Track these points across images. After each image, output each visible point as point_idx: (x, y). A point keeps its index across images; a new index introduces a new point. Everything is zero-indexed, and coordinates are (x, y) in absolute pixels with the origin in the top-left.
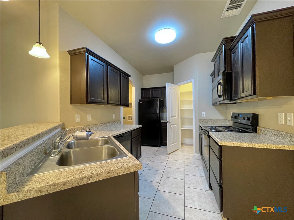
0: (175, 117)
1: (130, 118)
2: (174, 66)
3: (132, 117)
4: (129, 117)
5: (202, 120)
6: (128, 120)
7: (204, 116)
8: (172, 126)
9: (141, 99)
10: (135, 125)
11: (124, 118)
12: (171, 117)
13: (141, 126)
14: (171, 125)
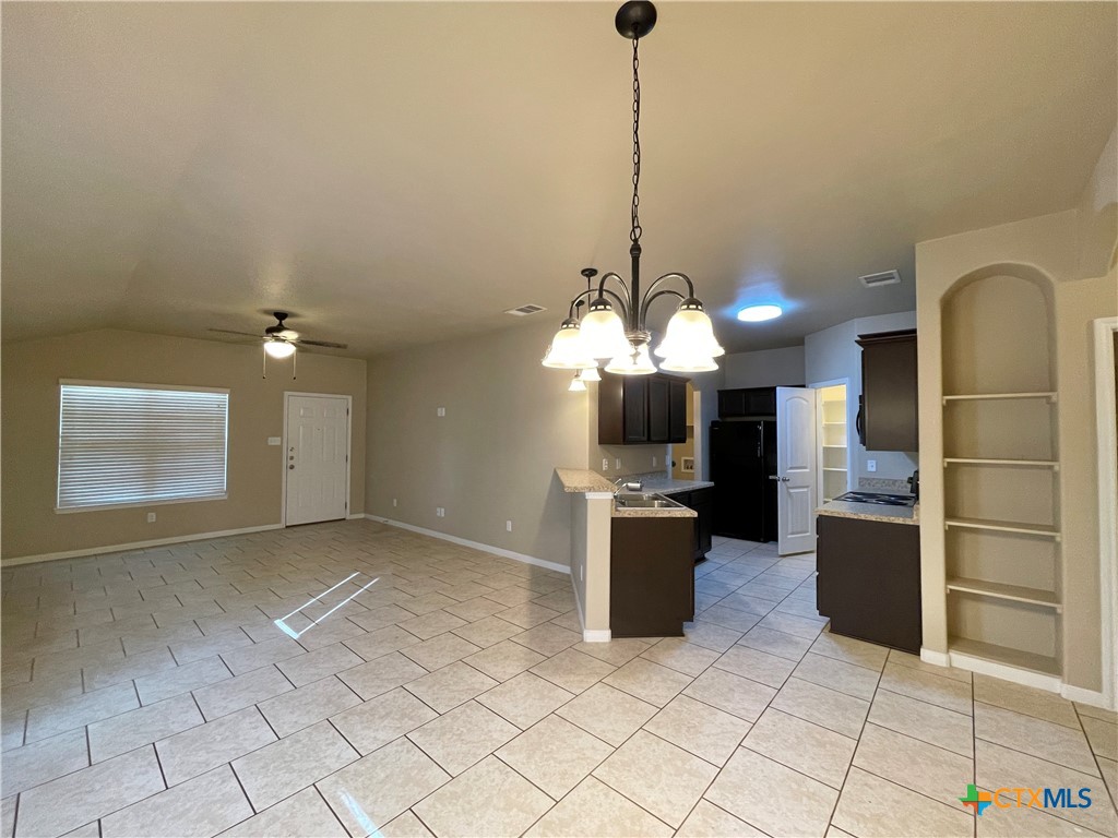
0: (805, 468)
1: (689, 465)
2: (806, 338)
3: (692, 461)
4: (686, 461)
5: (867, 479)
6: (683, 470)
7: (874, 469)
8: (792, 491)
9: (718, 419)
10: (699, 481)
11: (674, 464)
12: (791, 468)
13: (712, 484)
14: (788, 488)
